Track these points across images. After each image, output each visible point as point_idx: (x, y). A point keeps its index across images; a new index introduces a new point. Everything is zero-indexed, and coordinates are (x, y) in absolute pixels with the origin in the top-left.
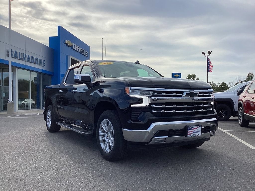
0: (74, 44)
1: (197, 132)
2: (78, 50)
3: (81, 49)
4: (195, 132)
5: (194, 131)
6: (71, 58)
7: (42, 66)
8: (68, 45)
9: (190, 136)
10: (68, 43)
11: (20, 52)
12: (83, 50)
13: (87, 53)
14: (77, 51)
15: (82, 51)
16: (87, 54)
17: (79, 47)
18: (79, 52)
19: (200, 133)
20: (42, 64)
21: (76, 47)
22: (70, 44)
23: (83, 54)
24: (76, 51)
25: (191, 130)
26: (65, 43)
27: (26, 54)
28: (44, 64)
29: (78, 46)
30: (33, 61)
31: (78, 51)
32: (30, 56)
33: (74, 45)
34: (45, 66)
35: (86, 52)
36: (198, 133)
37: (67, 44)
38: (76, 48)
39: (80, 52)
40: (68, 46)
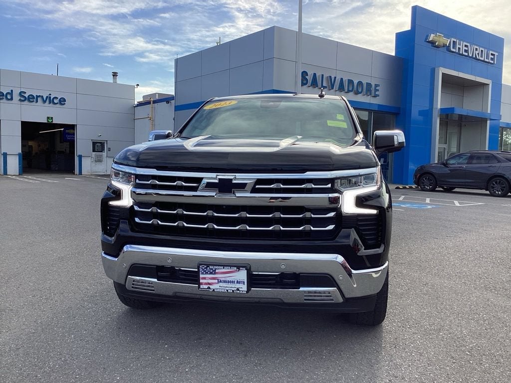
0: (453, 39)
1: (233, 282)
2: (466, 51)
3: (476, 47)
4: (225, 282)
5: (223, 279)
6: (443, 73)
7: (373, 96)
8: (437, 44)
9: (209, 288)
10: (436, 39)
11: (323, 75)
12: (481, 49)
13: (492, 54)
14: (462, 55)
15: (477, 52)
16: (492, 57)
17: (468, 45)
18: (468, 56)
19: (244, 288)
20: (373, 91)
21: (458, 46)
22: (439, 41)
23: (479, 60)
24: (460, 54)
25: (211, 273)
26: (427, 42)
27: (335, 78)
28: (377, 93)
29: (465, 43)
30: (351, 89)
31: (464, 53)
32: (345, 79)
33: (454, 41)
34: (378, 95)
35: (491, 52)
36: (238, 286)
37: (433, 43)
38: (459, 48)
39: (471, 55)
40: (438, 47)
